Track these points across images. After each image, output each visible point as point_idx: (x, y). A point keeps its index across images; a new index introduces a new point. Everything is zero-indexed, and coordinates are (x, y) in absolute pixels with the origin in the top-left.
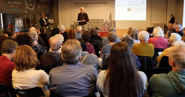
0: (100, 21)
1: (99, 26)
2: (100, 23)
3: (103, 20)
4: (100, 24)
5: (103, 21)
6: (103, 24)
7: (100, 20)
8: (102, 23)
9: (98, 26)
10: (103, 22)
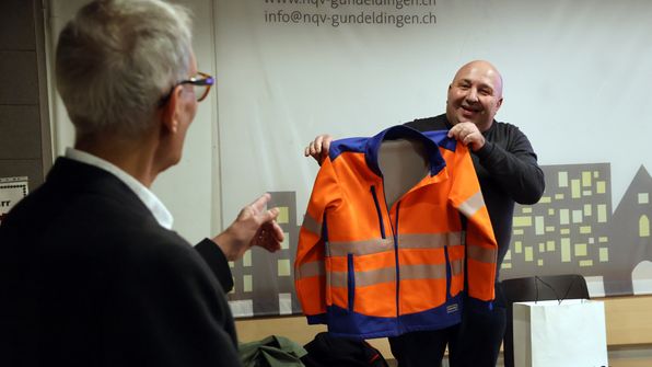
0: (575, 184)
1: (566, 243)
2: (577, 204)
3: (603, 171)
4: (577, 216)
5: (601, 188)
6: (602, 217)
7: (575, 171)
8: (596, 199)
9: (556, 237)
10: (606, 198)
